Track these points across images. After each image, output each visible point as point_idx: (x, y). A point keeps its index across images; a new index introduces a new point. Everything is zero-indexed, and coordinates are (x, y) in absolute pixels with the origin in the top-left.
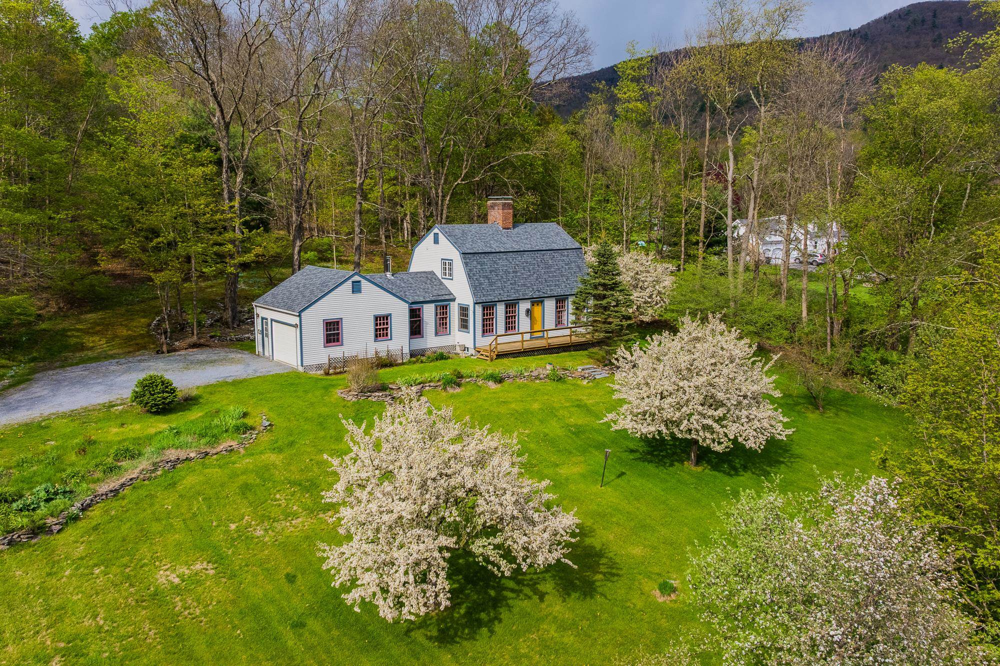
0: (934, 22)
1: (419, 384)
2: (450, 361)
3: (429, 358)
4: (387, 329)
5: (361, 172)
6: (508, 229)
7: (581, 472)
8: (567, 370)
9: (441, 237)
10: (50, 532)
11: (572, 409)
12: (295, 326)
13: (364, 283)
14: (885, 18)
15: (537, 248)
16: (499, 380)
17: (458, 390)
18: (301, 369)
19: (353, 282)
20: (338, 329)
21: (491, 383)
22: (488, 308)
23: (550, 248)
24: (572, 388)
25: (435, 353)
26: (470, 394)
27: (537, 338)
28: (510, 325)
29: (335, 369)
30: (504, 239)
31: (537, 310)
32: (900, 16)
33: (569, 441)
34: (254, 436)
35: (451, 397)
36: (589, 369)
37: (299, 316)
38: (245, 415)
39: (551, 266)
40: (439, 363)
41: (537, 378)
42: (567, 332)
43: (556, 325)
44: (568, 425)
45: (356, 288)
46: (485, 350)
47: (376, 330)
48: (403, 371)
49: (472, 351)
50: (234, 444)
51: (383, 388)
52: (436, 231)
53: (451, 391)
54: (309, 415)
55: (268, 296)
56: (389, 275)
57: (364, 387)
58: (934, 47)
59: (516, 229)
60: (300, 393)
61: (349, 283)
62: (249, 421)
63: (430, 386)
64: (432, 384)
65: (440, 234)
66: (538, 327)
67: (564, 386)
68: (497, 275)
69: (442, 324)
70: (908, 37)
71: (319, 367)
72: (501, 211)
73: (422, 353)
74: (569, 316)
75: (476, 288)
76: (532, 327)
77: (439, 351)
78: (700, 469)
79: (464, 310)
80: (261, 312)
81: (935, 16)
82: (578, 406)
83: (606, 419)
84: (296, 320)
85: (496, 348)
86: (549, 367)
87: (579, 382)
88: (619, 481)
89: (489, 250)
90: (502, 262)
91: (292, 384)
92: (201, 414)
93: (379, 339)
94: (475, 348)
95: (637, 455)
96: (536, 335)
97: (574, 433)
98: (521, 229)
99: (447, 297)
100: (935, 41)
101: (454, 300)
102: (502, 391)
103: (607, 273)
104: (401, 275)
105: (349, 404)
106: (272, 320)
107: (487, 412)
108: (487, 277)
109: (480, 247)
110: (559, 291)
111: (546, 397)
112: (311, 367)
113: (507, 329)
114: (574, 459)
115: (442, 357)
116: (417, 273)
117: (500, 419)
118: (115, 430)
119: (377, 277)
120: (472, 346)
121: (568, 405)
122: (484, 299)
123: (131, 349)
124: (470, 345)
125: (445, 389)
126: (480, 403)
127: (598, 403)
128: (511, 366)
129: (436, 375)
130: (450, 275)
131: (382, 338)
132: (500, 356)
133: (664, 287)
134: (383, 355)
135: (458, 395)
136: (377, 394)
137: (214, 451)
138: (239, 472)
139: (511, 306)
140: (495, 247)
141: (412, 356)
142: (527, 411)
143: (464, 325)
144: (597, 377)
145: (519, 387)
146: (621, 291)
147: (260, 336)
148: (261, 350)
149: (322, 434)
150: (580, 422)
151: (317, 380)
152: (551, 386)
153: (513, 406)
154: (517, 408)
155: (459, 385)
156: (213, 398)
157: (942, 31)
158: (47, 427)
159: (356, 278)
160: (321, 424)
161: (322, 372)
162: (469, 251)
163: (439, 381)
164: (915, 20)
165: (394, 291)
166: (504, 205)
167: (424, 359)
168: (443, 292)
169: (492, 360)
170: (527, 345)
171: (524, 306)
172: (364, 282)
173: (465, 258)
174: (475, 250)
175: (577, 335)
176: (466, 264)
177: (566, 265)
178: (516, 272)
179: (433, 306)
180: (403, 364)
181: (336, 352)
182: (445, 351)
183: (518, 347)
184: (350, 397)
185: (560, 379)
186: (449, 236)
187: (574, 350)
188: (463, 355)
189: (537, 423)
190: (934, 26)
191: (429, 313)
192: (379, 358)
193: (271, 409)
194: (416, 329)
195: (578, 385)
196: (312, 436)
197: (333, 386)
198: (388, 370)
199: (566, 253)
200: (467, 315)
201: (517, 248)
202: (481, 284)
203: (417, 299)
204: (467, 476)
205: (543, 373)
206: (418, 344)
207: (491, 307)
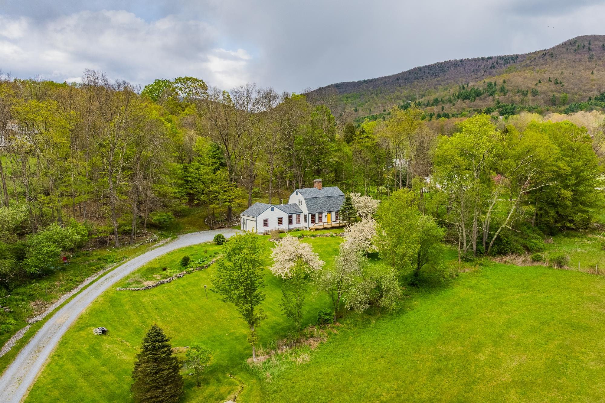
0: (589, 47)
2: (301, 231)
3: (294, 230)
4: (282, 222)
6: (320, 189)
8: (336, 234)
9: (298, 193)
10: (206, 268)
12: (255, 221)
14: (563, 44)
15: (330, 196)
16: (315, 237)
17: (302, 239)
20: (267, 222)
21: (312, 238)
22: (313, 215)
23: (334, 195)
25: (296, 229)
27: (329, 224)
28: (320, 220)
29: (266, 234)
30: (319, 193)
31: (329, 215)
32: (571, 44)
37: (256, 218)
39: (334, 201)
40: (297, 232)
41: (327, 236)
42: (339, 222)
43: (336, 220)
45: (272, 210)
46: (312, 228)
47: (278, 222)
48: (286, 234)
49: (308, 229)
51: (281, 238)
52: (297, 191)
55: (245, 212)
56: (282, 205)
57: (276, 238)
58: (589, 62)
59: (323, 189)
61: (271, 208)
66: (329, 221)
67: (335, 238)
68: (316, 205)
69: (299, 220)
70: (575, 56)
71: (262, 233)
72: (318, 183)
73: (292, 229)
74: (340, 217)
75: (309, 209)
76: (327, 221)
79: (305, 216)
80: (243, 217)
81: (590, 44)
85: (315, 227)
86: (331, 233)
89: (314, 197)
90: (318, 201)
94: (309, 227)
97: (335, 251)
98: (325, 189)
99: (300, 212)
100: (590, 58)
101: (302, 212)
102: (316, 239)
103: (349, 204)
104: (286, 205)
106: (247, 219)
108: (313, 205)
109: (311, 196)
110: (336, 209)
111: (329, 241)
112: (259, 233)
115: (298, 230)
116: (291, 204)
118: (211, 248)
119: (278, 206)
121: (335, 243)
122: (312, 212)
124: (307, 226)
128: (319, 233)
130: (301, 205)
131: (280, 224)
132: (316, 230)
136: (279, 240)
139: (320, 214)
140: (316, 196)
141: (289, 230)
143: (305, 220)
145: (321, 238)
146: (353, 210)
148: (242, 228)
151: (261, 237)
152: (330, 238)
153: (318, 243)
157: (593, 53)
158: (193, 248)
159: (272, 207)
162: (307, 197)
163: (297, 236)
164: (579, 46)
165: (284, 210)
168: (299, 210)
169: (313, 231)
170: (325, 227)
171: (325, 214)
172: (275, 208)
174: (309, 197)
175: (342, 223)
176: (306, 201)
177: (339, 201)
178: (322, 204)
179: (296, 214)
180: (286, 232)
181: (267, 229)
182: (299, 228)
183: (322, 227)
184: (271, 241)
185: (334, 236)
186: (301, 192)
187: (341, 228)
188: (305, 229)
189: (325, 248)
190: (590, 50)
191: (294, 217)
192: (279, 230)
194: (290, 222)
195: (339, 238)
197: (266, 238)
198: (282, 233)
199: (339, 197)
201: (323, 196)
202: (311, 207)
203: (291, 212)
204: (300, 252)
205: (328, 234)
206: (291, 226)
207: (314, 215)
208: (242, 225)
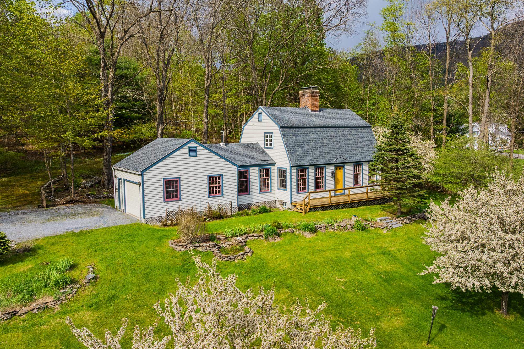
1: (244, 234)
2: (271, 213)
3: (253, 211)
4: (219, 187)
5: (208, 79)
6: (315, 111)
7: (403, 325)
8: (369, 221)
9: (264, 115)
11: (378, 256)
12: (139, 184)
13: (200, 149)
15: (338, 125)
16: (314, 231)
17: (278, 240)
18: (143, 221)
19: (190, 147)
20: (176, 187)
21: (307, 233)
22: (302, 170)
23: (348, 125)
24: (375, 236)
25: (259, 207)
26: (289, 243)
27: (341, 195)
28: (319, 185)
29: (172, 221)
30: (313, 118)
31: (340, 173)
33: (383, 289)
34: (74, 290)
35: (272, 246)
36: (385, 220)
37: (142, 175)
38: (72, 267)
39: (349, 140)
40: (262, 215)
41: (345, 228)
42: (364, 190)
43: (354, 185)
44: (379, 273)
45: (192, 152)
46: (301, 205)
47: (210, 188)
48: (231, 223)
49: (289, 205)
50: (50, 300)
51: (210, 238)
52: (260, 111)
53: (272, 241)
54: (136, 266)
55: (124, 161)
56: (222, 144)
57: (194, 238)
59: (322, 112)
60: (135, 244)
61: (186, 148)
62: (74, 274)
63: (253, 236)
64: (255, 234)
65: (263, 113)
66: (340, 186)
67: (369, 235)
68: (308, 145)
69: (265, 183)
71: (159, 219)
72: (310, 98)
73: (248, 207)
74: (364, 178)
75: (292, 154)
76: (336, 186)
77: (263, 205)
78: (511, 318)
79: (282, 173)
80: (118, 174)
82: (383, 253)
83: (425, 272)
84: (139, 179)
85: (309, 202)
86: (354, 219)
87: (380, 231)
88: (442, 335)
89: (302, 125)
90: (312, 135)
91: (131, 235)
92: (30, 266)
93: (213, 195)
94: (291, 203)
95: (448, 303)
96: (339, 192)
97: (385, 281)
98: (325, 112)
99: (269, 162)
101: (274, 164)
102: (317, 240)
104: (233, 145)
105: (178, 254)
106: (124, 180)
107: (305, 261)
108: (300, 146)
109: (295, 123)
110: (356, 159)
111: (355, 245)
112: (152, 219)
113: (317, 187)
114: (392, 310)
115: (265, 210)
116: (245, 144)
117: (317, 268)
119: (213, 146)
120: (289, 201)
121: (374, 252)
122: (298, 163)
123: (19, 204)
124: (287, 200)
125: (267, 238)
126: (298, 251)
127: (399, 250)
128: (323, 218)
129: (259, 226)
130: (271, 145)
131: (215, 195)
132: (313, 209)
133: (430, 158)
134: (215, 208)
135: (278, 244)
136: (205, 244)
137: (24, 310)
138: (43, 336)
139: (320, 168)
140: (306, 124)
141: (240, 209)
142: (341, 260)
143: (282, 184)
144: (394, 226)
145: (331, 236)
146: (411, 156)
147: (117, 193)
148: (118, 205)
149: (146, 287)
150: (388, 269)
151: (155, 231)
152: (357, 235)
153: (327, 254)
154: (331, 256)
155: (279, 235)
156: (52, 249)
159: (193, 144)
160: (147, 276)
161: (160, 224)
162: (286, 125)
163: (261, 231)
165: (226, 157)
166: (313, 93)
167: (249, 212)
168: (266, 159)
169: (306, 213)
170: (333, 201)
171: (329, 170)
173: (283, 131)
174: (291, 125)
175: (375, 192)
176: (284, 135)
177: (361, 138)
178: (323, 143)
179: (257, 169)
180: (232, 216)
181: (173, 206)
182: (267, 206)
183: (327, 201)
184: (179, 248)
185: (364, 229)
186: (270, 114)
187: (369, 205)
188: (282, 208)
189: (351, 271)
191: (254, 175)
192: (210, 211)
193: (101, 261)
194: (243, 188)
195: (379, 234)
196: (135, 289)
197: (167, 236)
198: (218, 221)
199: (359, 129)
200: (284, 176)
201: (323, 124)
202: (296, 151)
203: (244, 163)
205: (350, 224)
206: (245, 200)
207: (304, 170)
208: (116, 194)
